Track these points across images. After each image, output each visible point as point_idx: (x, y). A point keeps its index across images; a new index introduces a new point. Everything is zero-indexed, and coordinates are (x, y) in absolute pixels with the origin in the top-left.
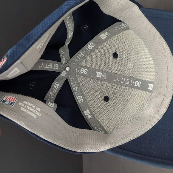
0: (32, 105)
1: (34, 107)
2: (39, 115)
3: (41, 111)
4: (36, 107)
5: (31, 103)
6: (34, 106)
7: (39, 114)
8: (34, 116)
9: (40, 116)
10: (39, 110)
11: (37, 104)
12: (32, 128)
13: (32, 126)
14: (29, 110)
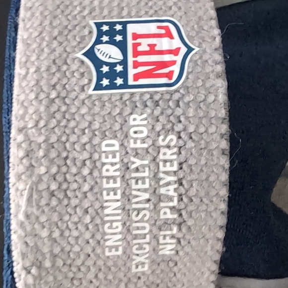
0: (171, 199)
1: (167, 215)
2: (141, 264)
3: (168, 260)
4: (167, 224)
5: (180, 182)
6: (172, 208)
7: (142, 259)
8: (114, 238)
9: (134, 270)
10: (168, 249)
11: (190, 222)
12: (34, 271)
13: (48, 264)
14: (127, 197)
